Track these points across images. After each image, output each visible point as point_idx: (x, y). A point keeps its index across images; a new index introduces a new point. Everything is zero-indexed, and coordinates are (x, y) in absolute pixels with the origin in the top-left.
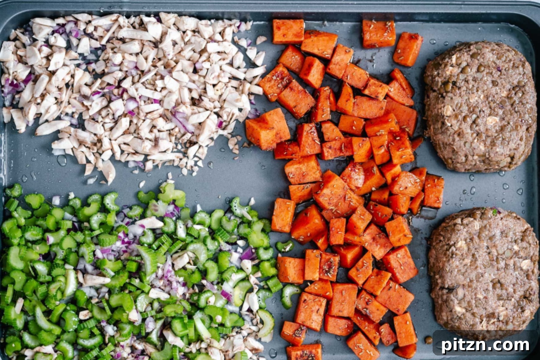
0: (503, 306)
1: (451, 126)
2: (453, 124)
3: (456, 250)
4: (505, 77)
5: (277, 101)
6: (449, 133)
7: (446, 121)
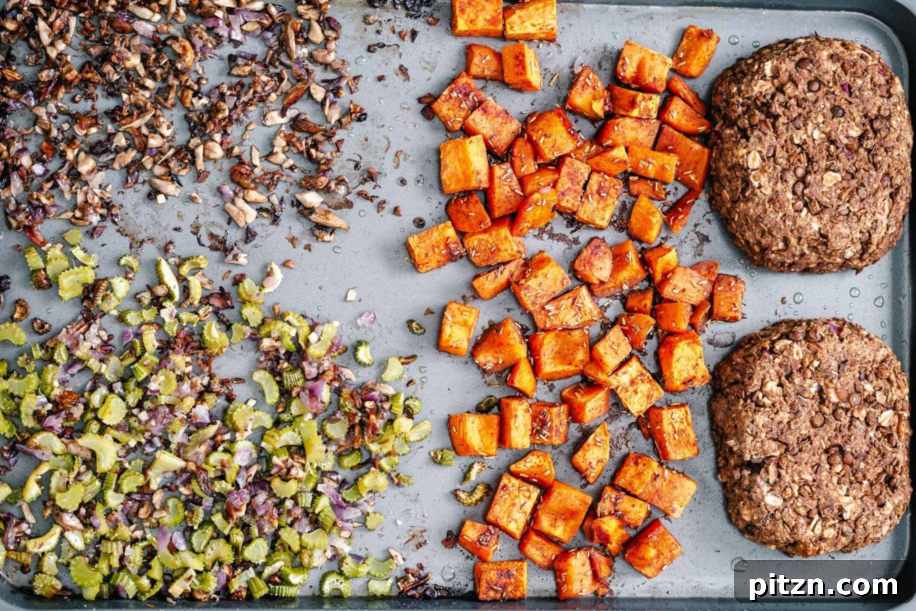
0: (847, 495)
1: (760, 187)
2: (764, 185)
3: (763, 396)
4: (858, 100)
5: (461, 129)
6: (757, 199)
7: (751, 178)
